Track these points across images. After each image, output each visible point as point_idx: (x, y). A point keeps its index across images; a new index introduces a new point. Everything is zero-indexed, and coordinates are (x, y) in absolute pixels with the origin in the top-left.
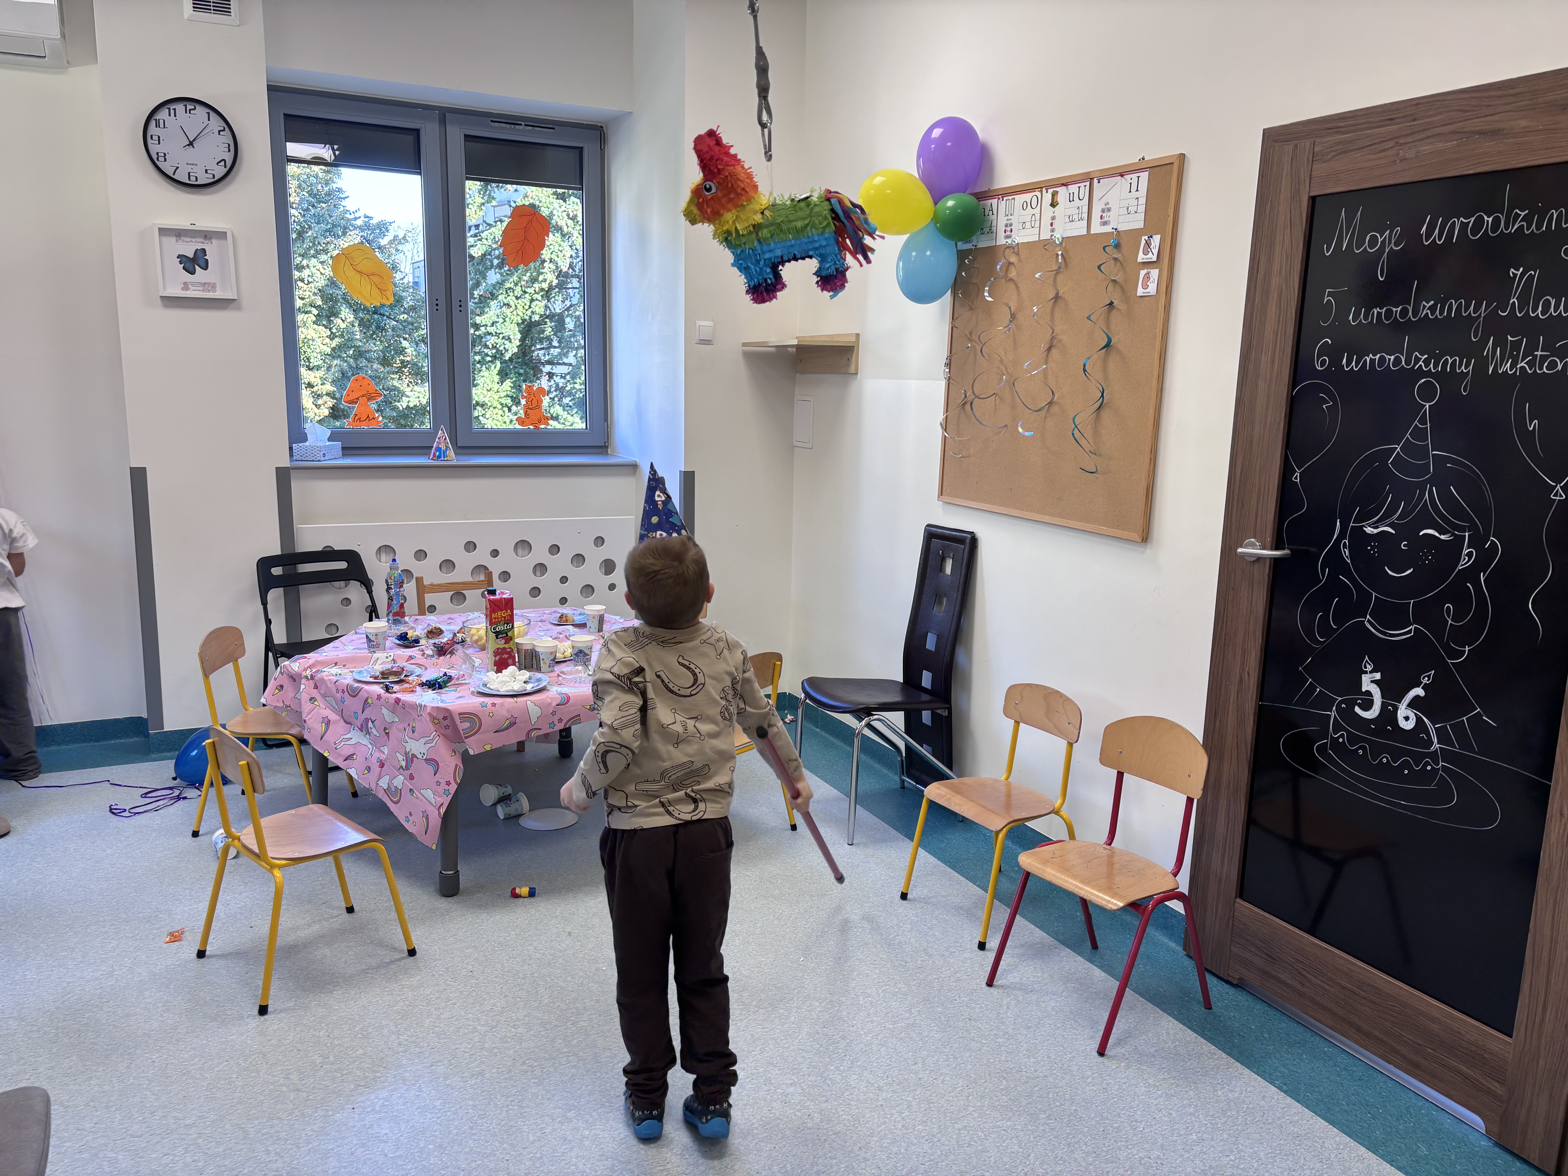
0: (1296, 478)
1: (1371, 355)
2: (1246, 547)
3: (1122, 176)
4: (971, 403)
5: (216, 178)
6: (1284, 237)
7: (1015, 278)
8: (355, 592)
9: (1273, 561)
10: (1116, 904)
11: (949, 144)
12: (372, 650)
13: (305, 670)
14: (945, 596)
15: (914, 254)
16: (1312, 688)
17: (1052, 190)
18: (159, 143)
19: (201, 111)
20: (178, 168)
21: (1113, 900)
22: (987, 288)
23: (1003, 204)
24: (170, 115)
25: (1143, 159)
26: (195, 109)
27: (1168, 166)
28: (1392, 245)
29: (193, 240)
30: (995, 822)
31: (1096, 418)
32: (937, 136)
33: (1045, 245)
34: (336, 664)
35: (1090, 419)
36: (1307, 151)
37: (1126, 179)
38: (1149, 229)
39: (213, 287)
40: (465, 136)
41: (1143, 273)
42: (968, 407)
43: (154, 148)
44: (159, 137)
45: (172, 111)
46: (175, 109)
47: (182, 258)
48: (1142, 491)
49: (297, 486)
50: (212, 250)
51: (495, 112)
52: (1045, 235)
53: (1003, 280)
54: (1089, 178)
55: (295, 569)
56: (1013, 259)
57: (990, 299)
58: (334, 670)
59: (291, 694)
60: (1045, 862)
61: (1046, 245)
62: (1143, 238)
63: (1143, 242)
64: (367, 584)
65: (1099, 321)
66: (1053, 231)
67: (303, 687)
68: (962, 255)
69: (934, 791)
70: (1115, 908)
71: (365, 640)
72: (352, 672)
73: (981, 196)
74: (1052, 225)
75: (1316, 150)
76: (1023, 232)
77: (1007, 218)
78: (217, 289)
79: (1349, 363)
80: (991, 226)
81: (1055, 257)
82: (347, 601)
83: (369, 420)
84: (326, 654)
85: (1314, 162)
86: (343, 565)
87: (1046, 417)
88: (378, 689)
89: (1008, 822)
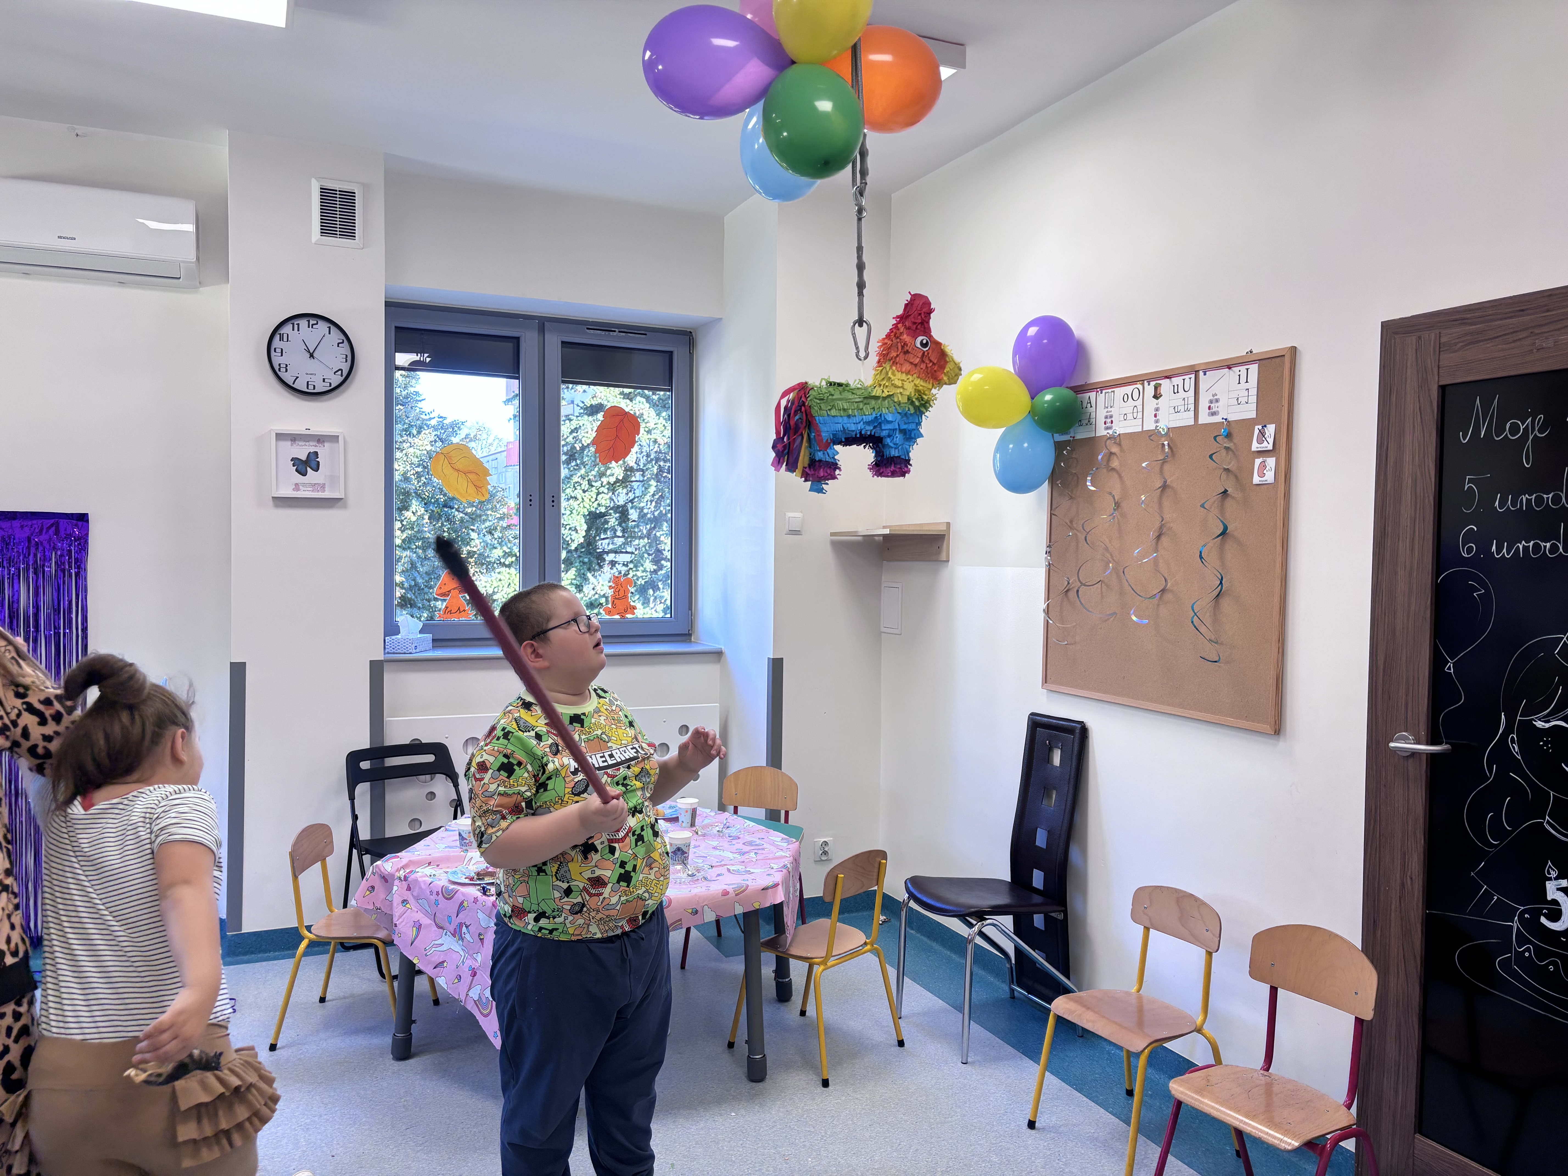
0: (1449, 668)
1: (1523, 542)
2: (1397, 741)
3: (1230, 368)
4: (1078, 591)
5: (333, 386)
6: (1414, 426)
7: (1118, 468)
8: (441, 786)
9: (1429, 755)
10: (1290, 1144)
11: (1045, 341)
12: (464, 848)
13: (398, 870)
14: (1055, 788)
15: (1011, 446)
16: (1488, 896)
17: (1155, 382)
18: (282, 355)
19: (323, 326)
20: (297, 377)
21: (1285, 1139)
22: (1089, 478)
23: (1101, 397)
24: (293, 330)
25: (1251, 352)
26: (317, 324)
27: (1279, 359)
28: (1536, 432)
29: (307, 444)
30: (1137, 1043)
31: (1215, 605)
32: (1033, 334)
33: (1150, 436)
34: (429, 864)
35: (1208, 606)
36: (1432, 342)
37: (1234, 372)
38: (1263, 418)
39: (323, 487)
40: (562, 342)
41: (1258, 461)
42: (1072, 594)
43: (277, 360)
44: (282, 350)
45: (296, 326)
46: (298, 325)
47: (296, 461)
48: (1272, 682)
49: (389, 679)
50: (324, 453)
51: (591, 320)
52: (1150, 425)
53: (1105, 470)
54: (1195, 371)
55: (383, 762)
56: (1115, 449)
57: (1092, 488)
58: (428, 871)
59: (382, 896)
60: (1199, 1091)
61: (1152, 435)
62: (1257, 427)
63: (1256, 432)
64: (453, 777)
65: (1213, 508)
66: (1157, 421)
67: (395, 888)
68: (1059, 447)
69: (1061, 1006)
70: (1290, 1148)
71: (457, 837)
72: (446, 873)
73: (1079, 390)
74: (1155, 416)
75: (1443, 340)
76: (1123, 423)
77: (1106, 410)
78: (326, 489)
79: (1499, 550)
80: (1090, 418)
81: (1160, 446)
82: (432, 795)
83: (460, 612)
84: (418, 853)
85: (1441, 353)
86: (430, 758)
87: (1158, 605)
88: (474, 892)
89: (1149, 1042)
